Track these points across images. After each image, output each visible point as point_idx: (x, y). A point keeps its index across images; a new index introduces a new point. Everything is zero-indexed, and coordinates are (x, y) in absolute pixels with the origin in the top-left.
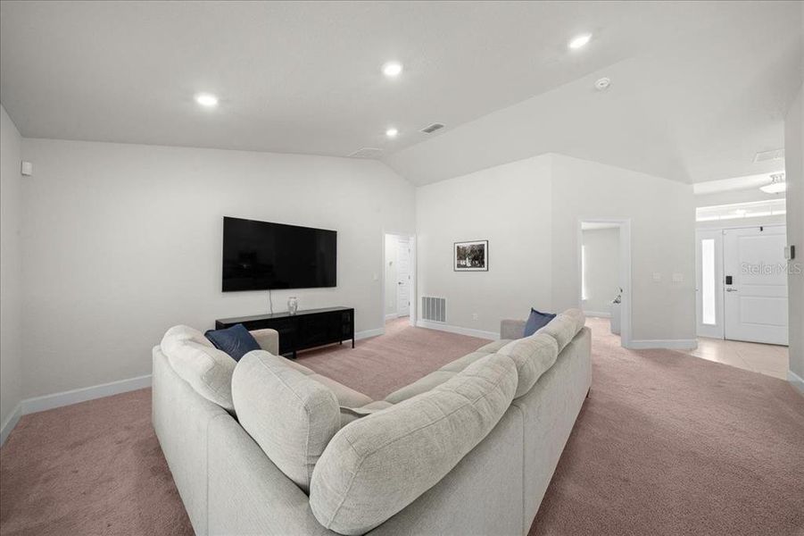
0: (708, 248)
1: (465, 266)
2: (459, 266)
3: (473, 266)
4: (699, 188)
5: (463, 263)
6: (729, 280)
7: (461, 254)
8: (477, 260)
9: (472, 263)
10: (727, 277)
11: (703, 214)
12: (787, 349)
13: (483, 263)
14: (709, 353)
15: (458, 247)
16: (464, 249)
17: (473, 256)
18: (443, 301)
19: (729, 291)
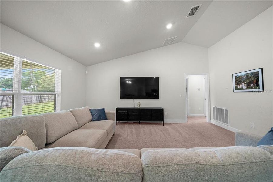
1: (242, 89)
2: (237, 89)
3: (248, 88)
5: (239, 86)
7: (238, 81)
8: (252, 84)
9: (247, 87)
13: (258, 85)
15: (236, 77)
16: (240, 77)
17: (248, 81)
18: (226, 111)
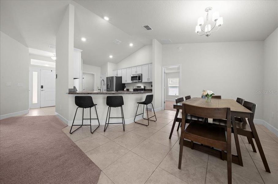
0: (35, 75)
4: (31, 50)
6: (42, 87)
10: (42, 86)
11: (33, 62)
12: (55, 107)
14: (35, 113)
19: (42, 90)
